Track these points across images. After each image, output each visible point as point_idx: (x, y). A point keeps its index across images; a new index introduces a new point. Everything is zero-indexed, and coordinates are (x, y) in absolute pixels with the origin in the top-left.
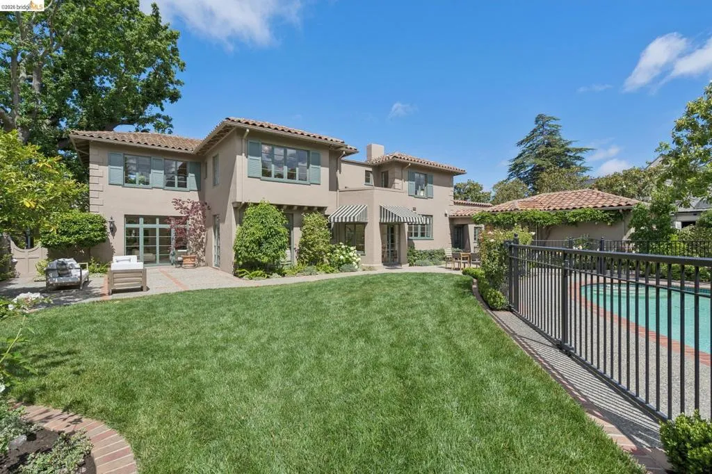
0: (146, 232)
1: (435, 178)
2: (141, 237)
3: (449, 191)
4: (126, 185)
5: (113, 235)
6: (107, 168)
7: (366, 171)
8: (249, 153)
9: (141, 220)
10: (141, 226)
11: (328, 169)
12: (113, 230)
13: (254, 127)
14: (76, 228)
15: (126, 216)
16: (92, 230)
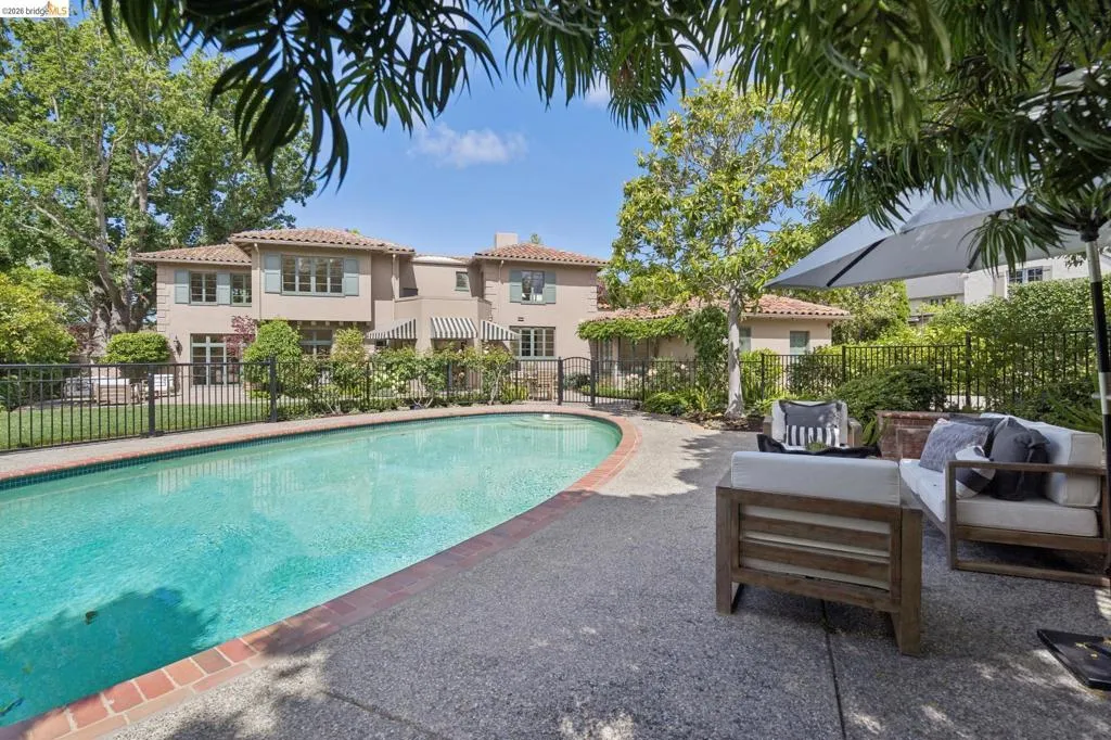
0: (213, 350)
1: (559, 275)
2: (208, 356)
3: (590, 292)
4: (193, 303)
5: (180, 354)
6: (173, 286)
7: (457, 273)
8: (264, 267)
9: (208, 339)
10: (208, 345)
11: (369, 277)
12: (179, 348)
13: (263, 241)
14: (133, 347)
15: (192, 335)
16: (147, 349)
